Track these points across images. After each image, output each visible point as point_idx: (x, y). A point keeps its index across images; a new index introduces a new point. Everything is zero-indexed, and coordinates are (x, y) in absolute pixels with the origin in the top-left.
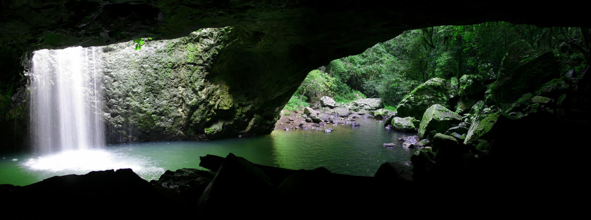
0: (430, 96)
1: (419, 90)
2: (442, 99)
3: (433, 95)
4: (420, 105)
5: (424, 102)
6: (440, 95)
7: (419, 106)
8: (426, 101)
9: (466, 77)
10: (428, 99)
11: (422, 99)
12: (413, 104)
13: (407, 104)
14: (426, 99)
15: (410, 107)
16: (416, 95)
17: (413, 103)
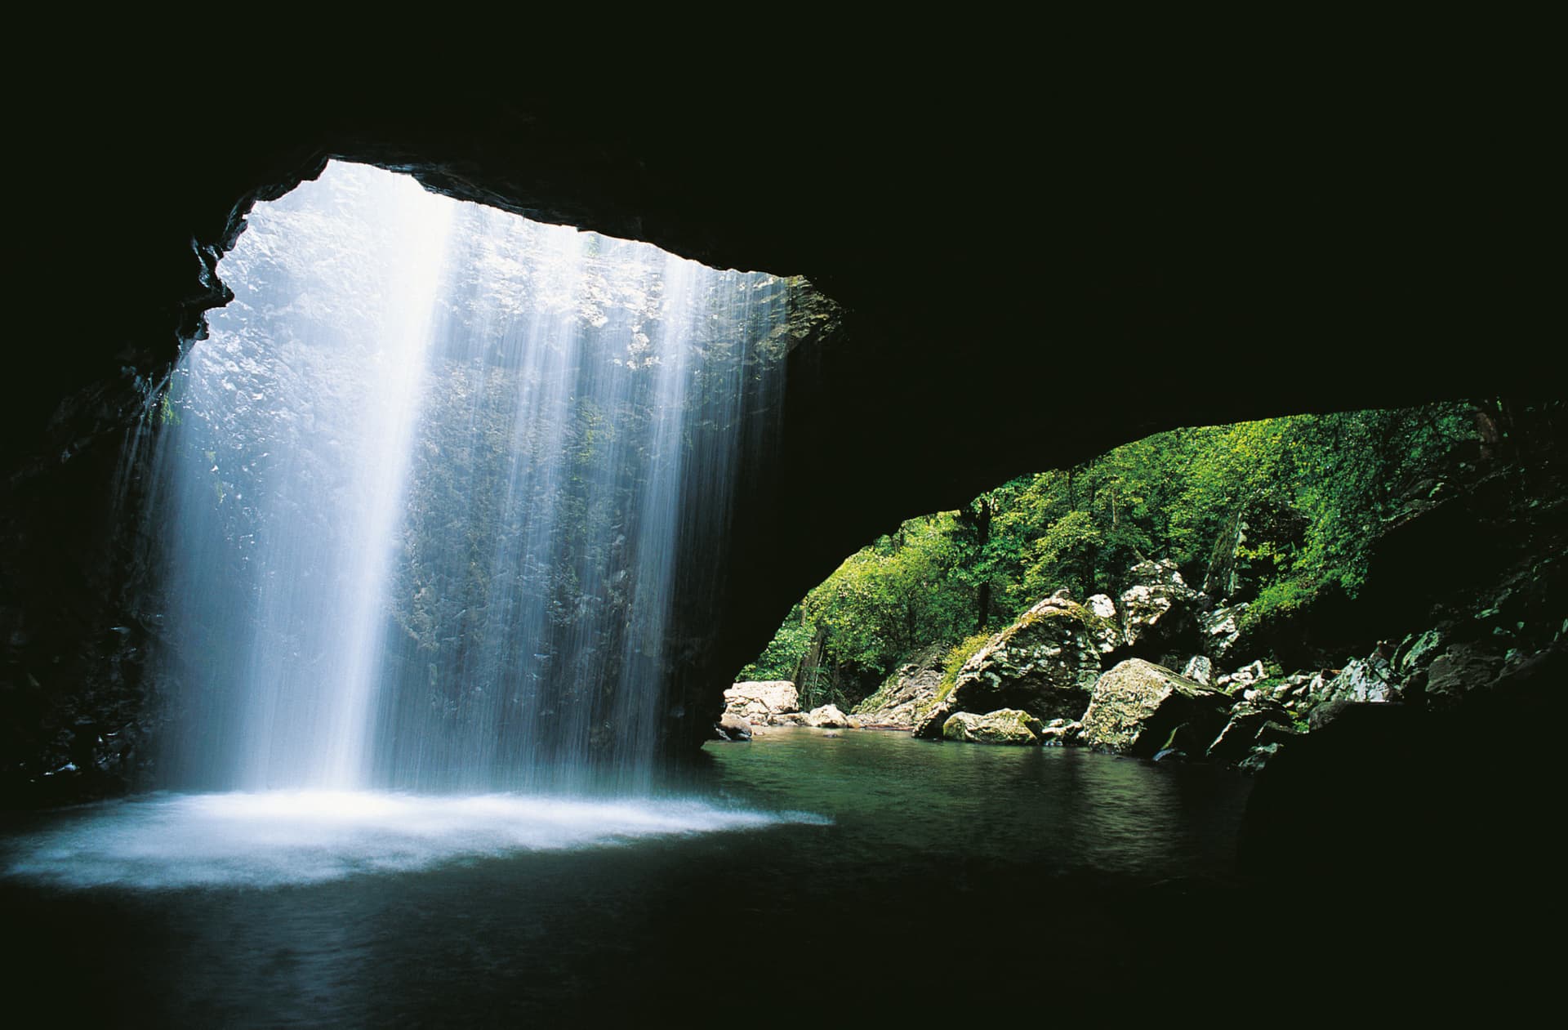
0: (1054, 648)
1: (1022, 632)
2: (1087, 654)
3: (1061, 645)
4: (1027, 675)
5: (1037, 665)
6: (1082, 646)
7: (1023, 677)
8: (1043, 662)
9: (1147, 592)
10: (1047, 658)
11: (1030, 657)
12: (1006, 674)
13: (988, 674)
14: (1043, 657)
15: (997, 680)
16: (1013, 645)
17: (1007, 669)
